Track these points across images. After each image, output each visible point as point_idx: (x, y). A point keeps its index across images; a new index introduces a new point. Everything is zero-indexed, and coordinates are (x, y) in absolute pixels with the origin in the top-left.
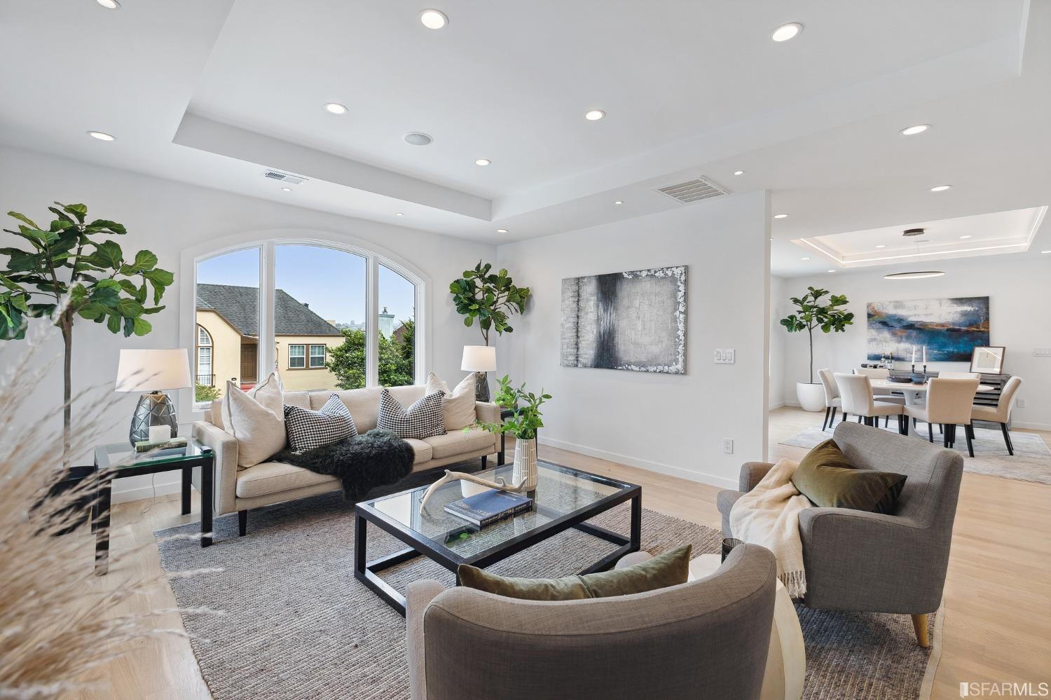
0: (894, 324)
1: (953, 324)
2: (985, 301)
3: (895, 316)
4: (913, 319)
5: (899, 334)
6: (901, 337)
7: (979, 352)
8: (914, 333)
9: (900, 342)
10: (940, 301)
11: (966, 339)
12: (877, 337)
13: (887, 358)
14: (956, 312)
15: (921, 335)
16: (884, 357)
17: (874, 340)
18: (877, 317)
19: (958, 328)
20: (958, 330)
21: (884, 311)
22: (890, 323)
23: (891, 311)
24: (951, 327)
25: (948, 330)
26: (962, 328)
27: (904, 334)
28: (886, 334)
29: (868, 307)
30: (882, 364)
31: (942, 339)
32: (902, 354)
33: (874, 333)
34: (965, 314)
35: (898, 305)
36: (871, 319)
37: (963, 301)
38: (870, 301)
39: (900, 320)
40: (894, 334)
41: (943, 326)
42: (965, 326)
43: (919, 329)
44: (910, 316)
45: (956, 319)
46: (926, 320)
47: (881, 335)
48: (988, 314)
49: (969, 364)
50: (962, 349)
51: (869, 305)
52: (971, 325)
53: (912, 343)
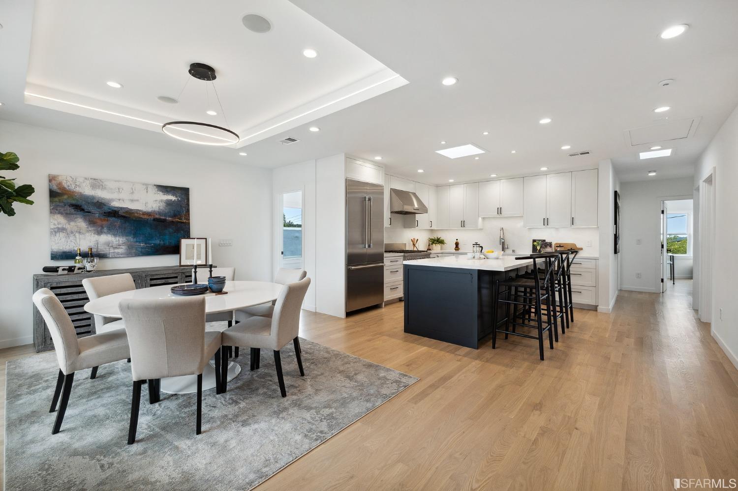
0: (91, 209)
1: (160, 213)
2: (185, 192)
3: (93, 197)
4: (116, 204)
5: (99, 222)
6: (102, 227)
7: (184, 242)
8: (118, 222)
9: (99, 233)
10: (146, 185)
11: (171, 230)
12: (67, 226)
13: (84, 255)
14: (162, 201)
15: (127, 224)
16: (80, 255)
17: (63, 230)
18: (65, 197)
19: (163, 218)
20: (164, 221)
21: (78, 189)
22: (85, 207)
23: (87, 191)
24: (157, 216)
25: (155, 220)
26: (167, 218)
27: (105, 223)
28: (80, 223)
29: (50, 181)
30: (78, 265)
31: (148, 230)
32: (103, 249)
33: (60, 220)
34: (169, 203)
35: (96, 183)
36: (56, 199)
37: (168, 190)
38: (54, 172)
39: (100, 204)
40: (92, 223)
41: (150, 215)
42: (170, 216)
43: (124, 217)
44: (113, 200)
45: (161, 208)
46: (133, 206)
47: (72, 224)
48: (188, 205)
49: (177, 256)
50: (168, 241)
51: (51, 179)
52: (175, 216)
53: (115, 235)
